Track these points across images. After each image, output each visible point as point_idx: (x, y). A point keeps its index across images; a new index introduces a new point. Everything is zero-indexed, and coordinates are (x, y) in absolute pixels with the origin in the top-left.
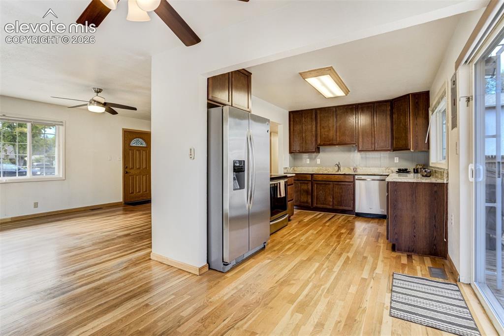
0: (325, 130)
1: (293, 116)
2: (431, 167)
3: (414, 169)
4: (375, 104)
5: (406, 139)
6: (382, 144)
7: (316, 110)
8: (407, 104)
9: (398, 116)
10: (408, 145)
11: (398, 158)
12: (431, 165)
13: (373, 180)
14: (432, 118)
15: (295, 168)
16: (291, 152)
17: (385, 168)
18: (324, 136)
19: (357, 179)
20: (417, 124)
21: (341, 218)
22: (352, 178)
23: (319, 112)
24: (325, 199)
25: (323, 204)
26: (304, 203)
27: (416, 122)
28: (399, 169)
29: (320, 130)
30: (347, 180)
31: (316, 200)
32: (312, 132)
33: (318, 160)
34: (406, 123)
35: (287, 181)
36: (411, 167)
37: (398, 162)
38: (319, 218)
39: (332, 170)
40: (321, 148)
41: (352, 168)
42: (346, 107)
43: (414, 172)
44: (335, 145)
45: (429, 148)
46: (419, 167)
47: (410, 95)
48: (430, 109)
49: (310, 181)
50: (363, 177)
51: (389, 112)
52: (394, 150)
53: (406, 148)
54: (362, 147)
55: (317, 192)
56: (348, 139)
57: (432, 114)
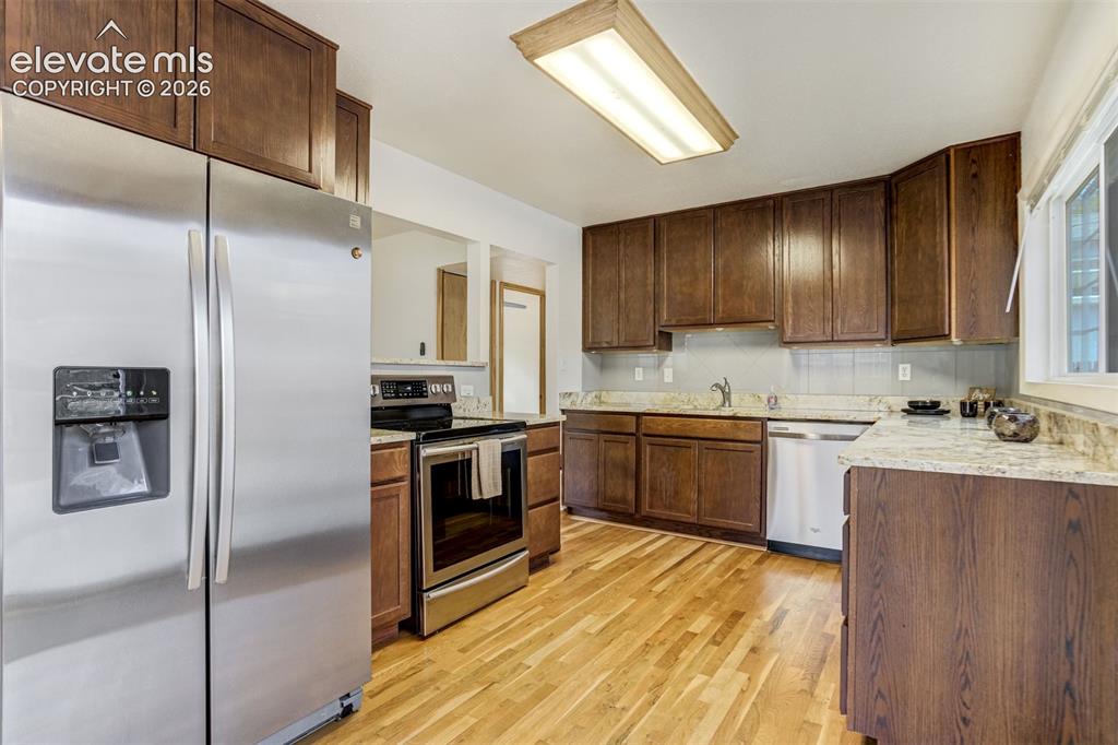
0: (684, 279)
1: (594, 242)
2: (1028, 398)
3: (963, 404)
4: (836, 191)
5: (937, 301)
6: (856, 321)
7: (656, 219)
8: (941, 184)
9: (910, 227)
10: (943, 323)
11: (908, 366)
12: (1023, 390)
13: (826, 438)
14: (1032, 224)
15: (604, 393)
16: (587, 349)
17: (868, 398)
18: (679, 297)
19: (773, 435)
20: (973, 250)
21: (718, 560)
22: (759, 430)
23: (664, 224)
24: (677, 493)
25: (670, 507)
26: (614, 501)
27: (971, 241)
28: (910, 403)
29: (669, 277)
30: (742, 437)
31: (651, 496)
32: (646, 286)
33: (666, 370)
34: (935, 247)
35: (525, 440)
36: (951, 397)
37: (908, 378)
38: (648, 556)
39: (705, 402)
40: (676, 334)
41: (764, 397)
42: (745, 206)
43: (964, 415)
44: (711, 325)
45: (1017, 334)
46: (980, 396)
47: (952, 152)
48: (1023, 196)
49: (632, 434)
50: (793, 428)
51: (879, 217)
52: (896, 341)
53: (935, 333)
54: (795, 329)
55: (652, 472)
56: (749, 307)
57: (1033, 207)
